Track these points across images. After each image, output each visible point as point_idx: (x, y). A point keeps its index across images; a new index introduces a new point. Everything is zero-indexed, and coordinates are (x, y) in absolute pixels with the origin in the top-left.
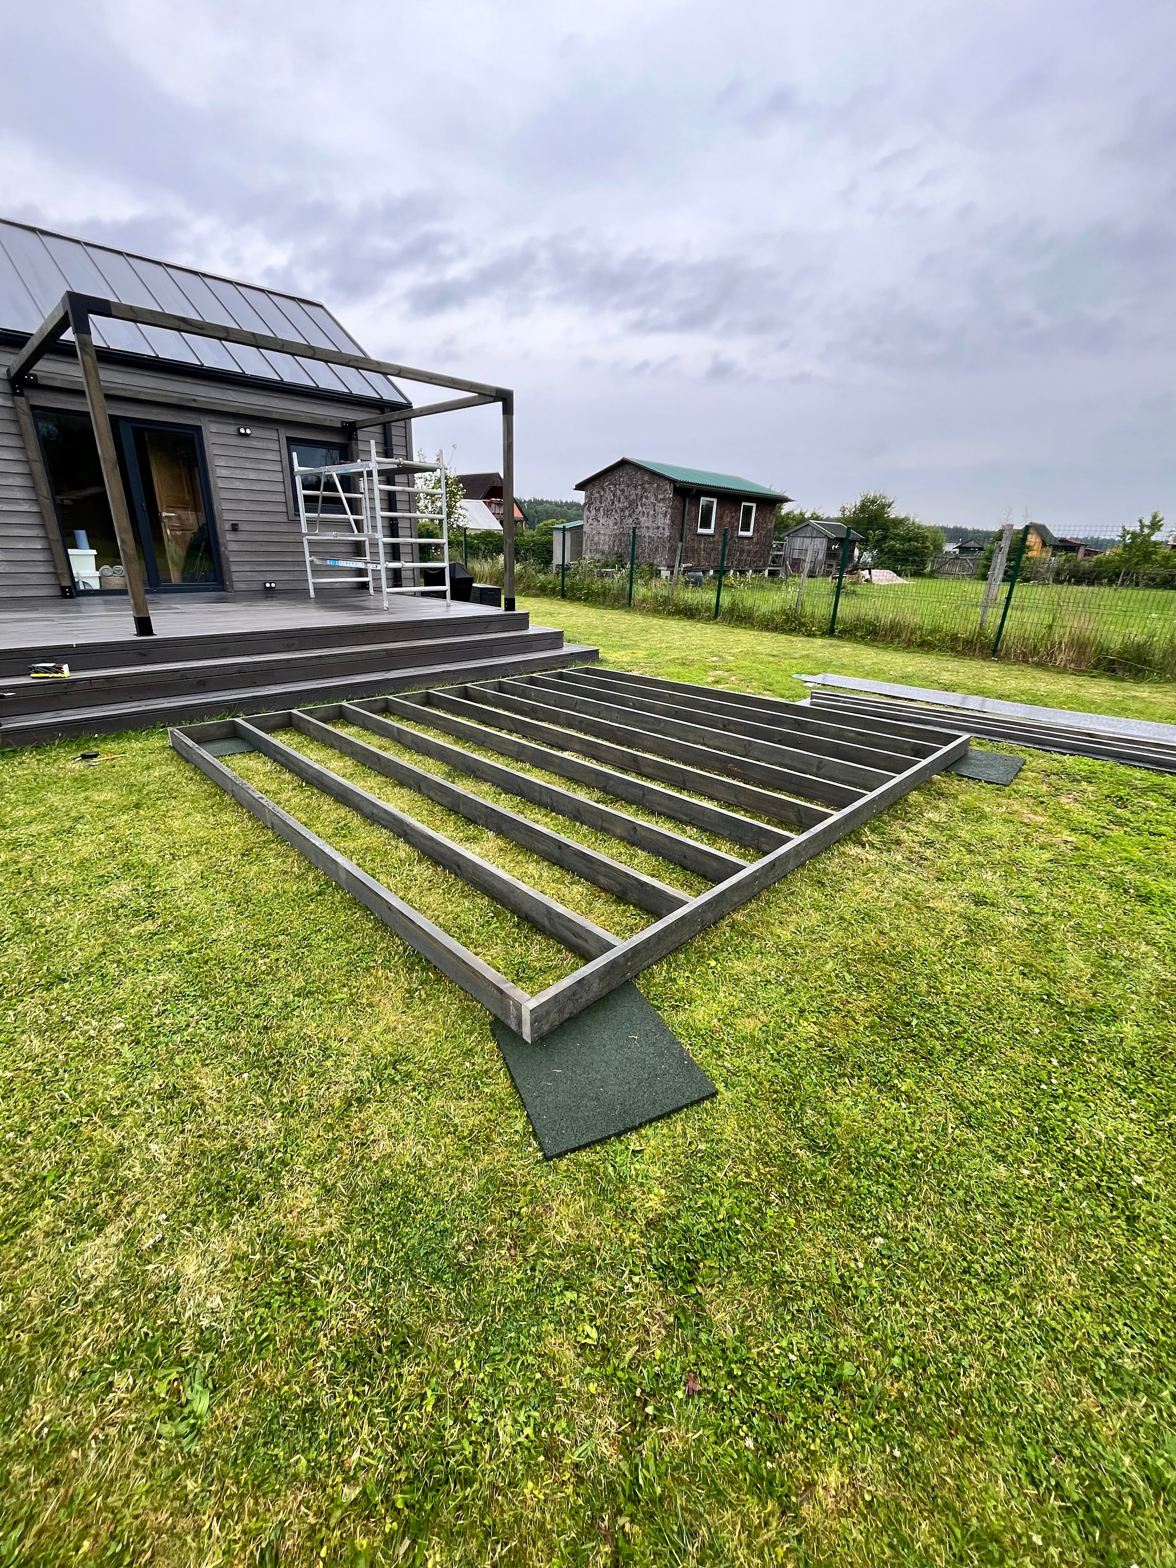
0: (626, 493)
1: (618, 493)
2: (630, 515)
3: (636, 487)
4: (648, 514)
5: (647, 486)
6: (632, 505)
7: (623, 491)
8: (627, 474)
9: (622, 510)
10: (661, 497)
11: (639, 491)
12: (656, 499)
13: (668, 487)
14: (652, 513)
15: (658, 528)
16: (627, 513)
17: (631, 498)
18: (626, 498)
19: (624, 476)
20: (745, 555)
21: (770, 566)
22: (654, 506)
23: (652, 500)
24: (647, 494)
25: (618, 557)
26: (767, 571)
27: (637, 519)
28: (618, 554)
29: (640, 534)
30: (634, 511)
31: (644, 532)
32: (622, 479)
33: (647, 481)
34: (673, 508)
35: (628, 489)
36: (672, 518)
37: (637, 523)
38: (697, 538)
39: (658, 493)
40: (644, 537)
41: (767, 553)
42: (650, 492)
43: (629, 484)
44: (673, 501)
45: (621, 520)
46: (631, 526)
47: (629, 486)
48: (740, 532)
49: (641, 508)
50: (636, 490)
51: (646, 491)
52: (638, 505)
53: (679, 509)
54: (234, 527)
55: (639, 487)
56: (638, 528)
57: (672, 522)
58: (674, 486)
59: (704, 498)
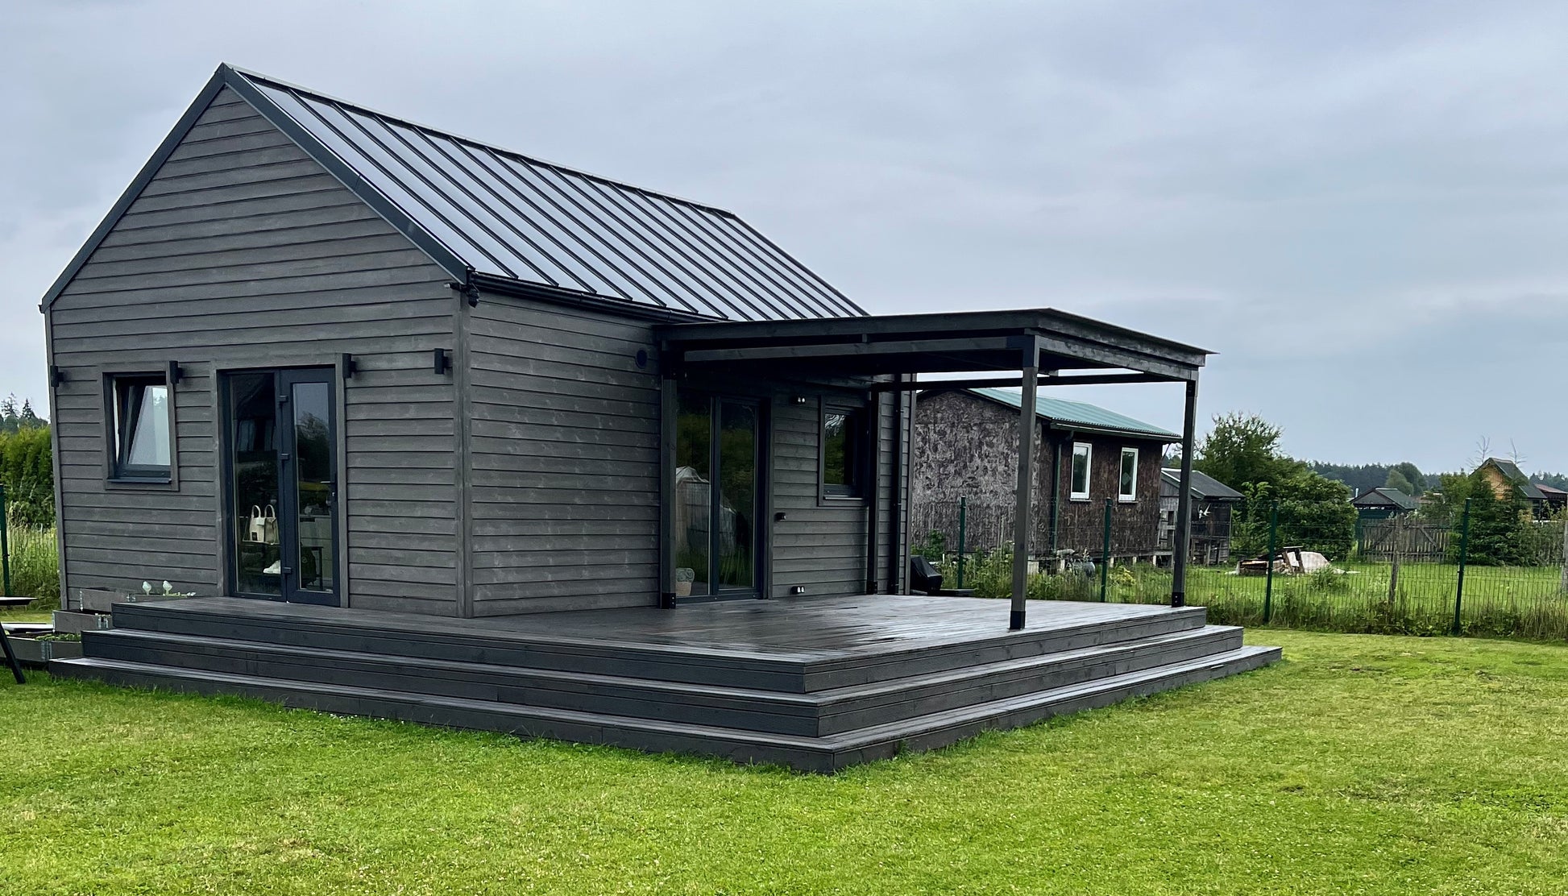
0: (949, 437)
1: (933, 436)
2: (958, 473)
3: (968, 429)
4: (994, 471)
5: (990, 426)
6: (962, 457)
7: (942, 433)
9: (942, 465)
10: (1018, 443)
11: (975, 434)
12: (1010, 447)
14: (1001, 468)
16: (951, 469)
17: (960, 445)
18: (949, 445)
19: (944, 408)
20: (1128, 532)
21: (1159, 550)
22: (1006, 459)
23: (1000, 449)
24: (991, 438)
25: (938, 541)
26: (1155, 558)
27: (973, 478)
28: (935, 536)
29: (978, 502)
30: (965, 466)
31: (987, 498)
32: (939, 415)
33: (990, 418)
34: (1042, 461)
35: (952, 431)
36: (1040, 477)
37: (974, 485)
38: (1070, 507)
39: (1012, 438)
40: (988, 507)
41: (1154, 528)
42: (997, 436)
43: (954, 423)
44: (1042, 450)
45: (940, 480)
46: (960, 490)
47: (954, 427)
48: (1120, 495)
49: (979, 461)
50: (968, 432)
51: (989, 434)
52: (973, 456)
53: (1048, 463)
54: (779, 517)
55: (975, 428)
56: (976, 493)
57: (1041, 483)
58: (1043, 427)
59: (1077, 444)
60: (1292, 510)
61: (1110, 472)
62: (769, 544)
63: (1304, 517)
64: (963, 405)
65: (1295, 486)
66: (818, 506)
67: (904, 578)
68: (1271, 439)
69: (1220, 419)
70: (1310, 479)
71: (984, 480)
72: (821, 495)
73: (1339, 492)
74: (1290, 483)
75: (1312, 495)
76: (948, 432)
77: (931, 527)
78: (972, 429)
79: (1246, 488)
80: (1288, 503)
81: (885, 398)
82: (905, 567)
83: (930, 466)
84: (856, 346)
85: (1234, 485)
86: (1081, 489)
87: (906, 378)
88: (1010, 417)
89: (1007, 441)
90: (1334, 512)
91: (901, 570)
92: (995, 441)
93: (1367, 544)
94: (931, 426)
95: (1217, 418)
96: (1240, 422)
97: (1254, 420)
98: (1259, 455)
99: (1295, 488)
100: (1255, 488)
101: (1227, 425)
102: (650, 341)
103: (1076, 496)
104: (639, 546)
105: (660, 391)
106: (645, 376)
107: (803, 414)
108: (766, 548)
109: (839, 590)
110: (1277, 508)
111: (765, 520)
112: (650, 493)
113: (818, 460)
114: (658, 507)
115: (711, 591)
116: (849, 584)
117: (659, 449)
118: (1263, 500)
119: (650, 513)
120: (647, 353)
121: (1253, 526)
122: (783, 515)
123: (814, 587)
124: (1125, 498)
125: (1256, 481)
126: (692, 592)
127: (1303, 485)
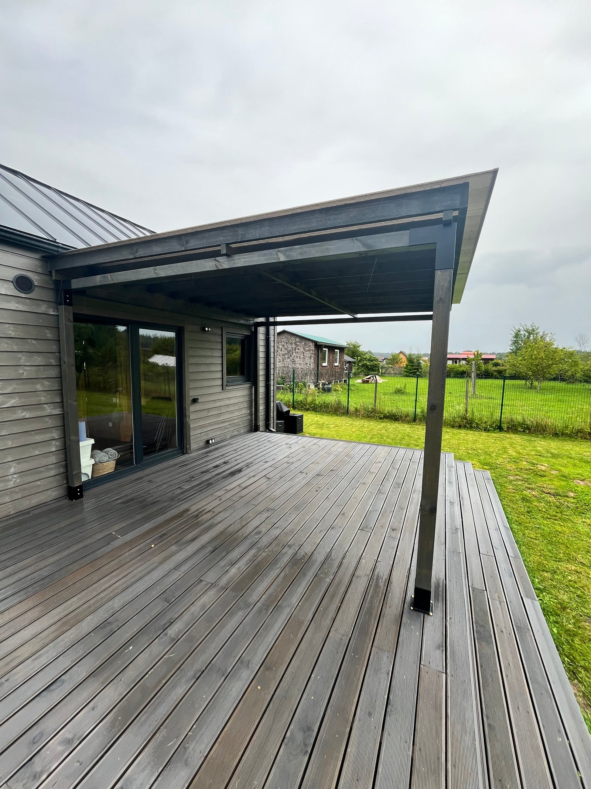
0: (286, 347)
1: (281, 346)
2: (289, 358)
3: (291, 344)
4: (300, 357)
5: (298, 343)
6: (290, 353)
7: (283, 346)
8: (286, 338)
10: (308, 349)
11: (294, 346)
12: (304, 349)
13: (311, 344)
14: (302, 356)
15: (307, 364)
16: (286, 356)
17: (289, 349)
18: (286, 349)
19: (284, 338)
20: (337, 374)
21: (344, 378)
22: (303, 353)
23: (302, 350)
25: (283, 378)
26: (343, 381)
27: (293, 359)
28: (282, 377)
29: (295, 367)
30: (291, 356)
31: (298, 366)
32: (282, 340)
33: (298, 341)
36: (315, 358)
37: (294, 362)
38: (322, 368)
40: (298, 368)
42: (301, 346)
43: (287, 342)
44: (315, 351)
45: (283, 360)
46: (289, 363)
49: (295, 354)
50: (291, 345)
51: (298, 346)
52: (293, 352)
53: (316, 355)
54: (195, 401)
56: (294, 364)
57: (314, 361)
58: (315, 344)
59: (324, 349)
60: (366, 364)
61: (332, 357)
62: (188, 419)
63: (369, 365)
64: (290, 337)
66: (223, 390)
67: (273, 417)
68: (359, 346)
71: (297, 360)
72: (225, 383)
74: (365, 357)
75: (370, 360)
77: (280, 374)
79: (355, 359)
80: (365, 362)
81: (261, 330)
82: (274, 412)
83: (280, 355)
84: (215, 260)
85: (353, 358)
86: (325, 362)
87: (271, 319)
88: (305, 341)
89: (304, 348)
90: (376, 364)
91: (272, 414)
92: (300, 348)
93: (384, 371)
94: (280, 343)
95: (347, 343)
96: (352, 344)
97: (355, 342)
98: (357, 351)
100: (357, 359)
101: (349, 344)
102: (39, 270)
103: (324, 364)
104: (37, 453)
105: (58, 316)
106: (31, 301)
107: (212, 338)
108: (185, 422)
109: (238, 433)
110: (363, 363)
111: (184, 404)
112: (49, 405)
113: (222, 364)
114: (62, 414)
115: (136, 463)
116: (244, 428)
117: (60, 365)
118: (359, 361)
119: (50, 421)
120: (34, 281)
121: (357, 368)
122: (198, 399)
123: (222, 436)
124: (336, 364)
125: (357, 357)
126: (116, 469)
127: (368, 358)
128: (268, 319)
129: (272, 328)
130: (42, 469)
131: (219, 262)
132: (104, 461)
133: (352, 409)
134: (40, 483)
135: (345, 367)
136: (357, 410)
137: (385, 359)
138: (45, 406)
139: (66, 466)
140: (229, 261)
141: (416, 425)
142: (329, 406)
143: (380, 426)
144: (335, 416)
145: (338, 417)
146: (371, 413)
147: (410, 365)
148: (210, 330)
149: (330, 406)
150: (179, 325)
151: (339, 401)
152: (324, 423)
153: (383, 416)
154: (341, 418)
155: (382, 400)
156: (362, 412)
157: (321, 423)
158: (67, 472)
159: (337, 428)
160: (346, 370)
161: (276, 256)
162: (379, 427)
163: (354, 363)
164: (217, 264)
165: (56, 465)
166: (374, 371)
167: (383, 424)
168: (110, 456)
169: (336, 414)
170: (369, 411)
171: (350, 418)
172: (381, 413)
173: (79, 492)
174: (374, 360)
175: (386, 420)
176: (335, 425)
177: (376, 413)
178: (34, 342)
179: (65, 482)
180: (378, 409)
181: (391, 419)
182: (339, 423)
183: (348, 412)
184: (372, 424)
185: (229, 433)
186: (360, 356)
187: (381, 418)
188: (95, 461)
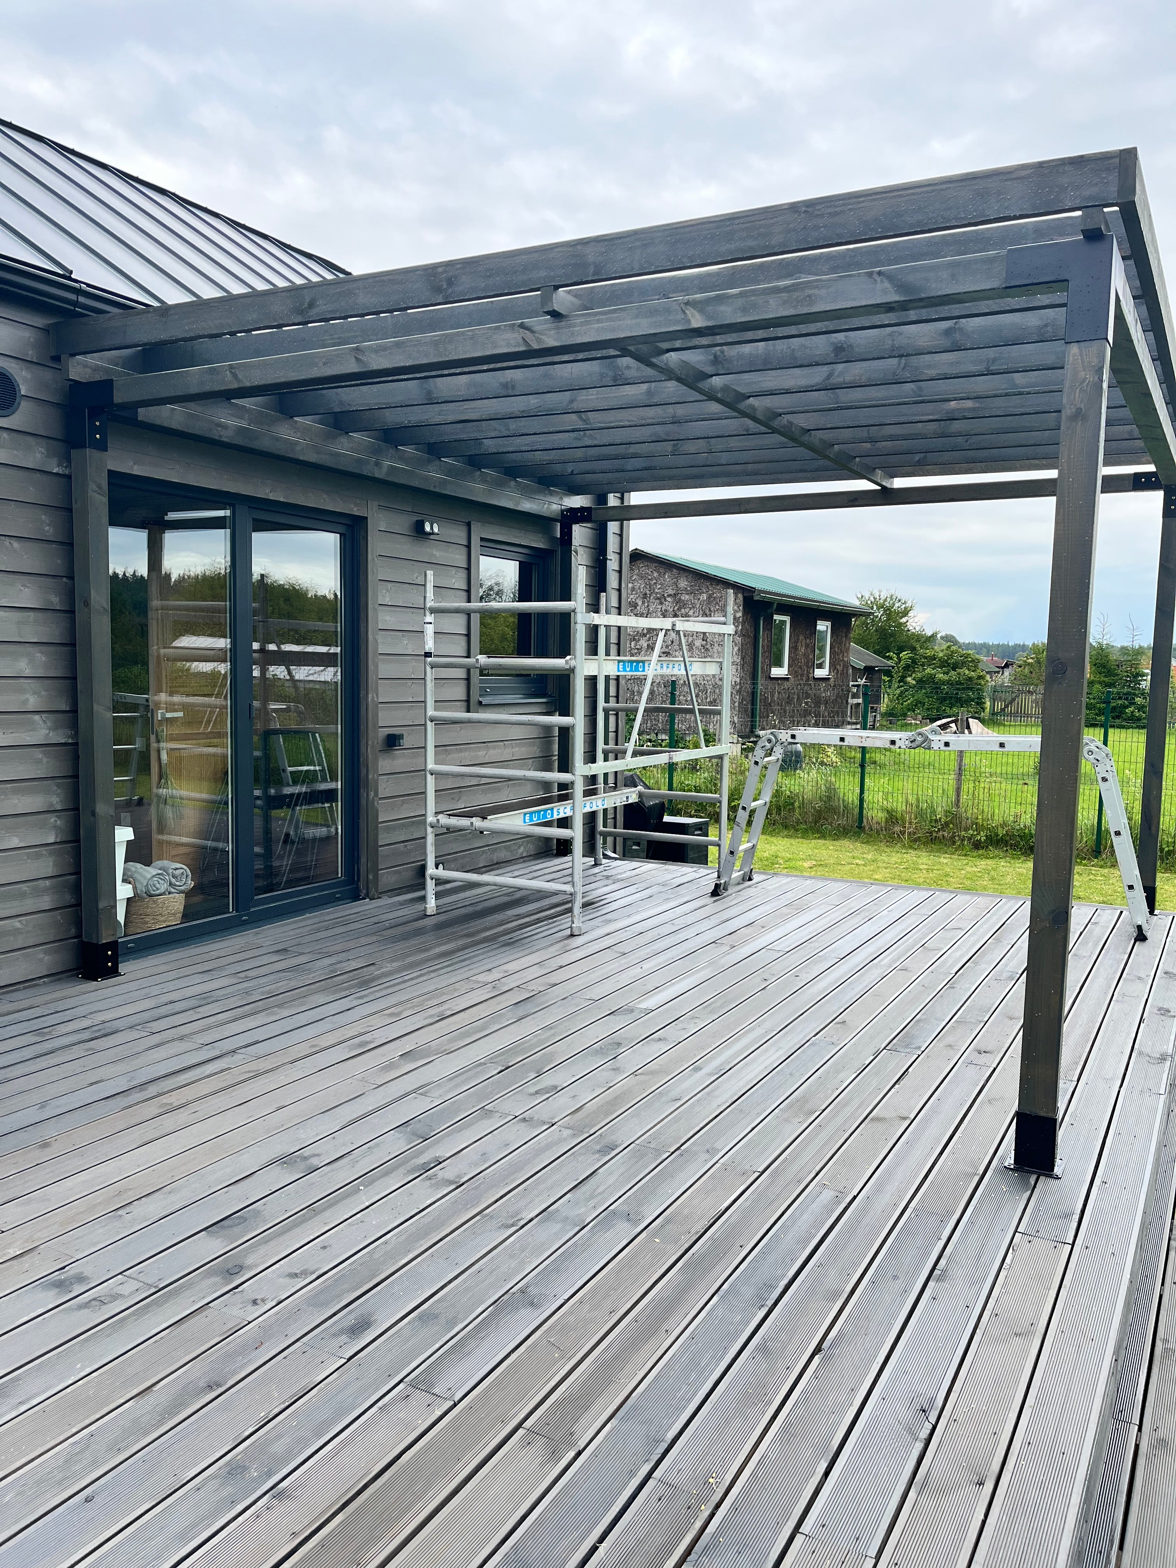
4: (691, 645)
5: (685, 597)
11: (669, 605)
13: (732, 598)
20: (823, 707)
21: (850, 723)
24: (688, 610)
27: (668, 653)
33: (686, 589)
34: (744, 635)
35: (643, 603)
36: (742, 652)
38: (770, 684)
39: (710, 610)
41: (845, 702)
42: (694, 608)
43: (646, 594)
44: (743, 623)
47: (645, 598)
48: (816, 670)
53: (749, 636)
54: (392, 741)
55: (669, 599)
57: (743, 658)
58: (745, 598)
59: (776, 617)
60: (932, 677)
61: (807, 646)
62: (372, 794)
63: (944, 683)
64: (656, 574)
65: (934, 655)
68: (905, 613)
69: (862, 597)
70: (947, 650)
71: (680, 655)
72: (475, 696)
73: (973, 661)
74: (929, 653)
75: (950, 663)
76: (640, 603)
78: (665, 600)
79: (891, 658)
80: (929, 670)
85: (881, 654)
86: (779, 664)
87: (613, 500)
88: (708, 587)
89: (704, 613)
90: (970, 679)
92: (691, 613)
93: (999, 706)
95: (860, 596)
96: (880, 599)
97: (892, 596)
98: (898, 628)
99: (934, 658)
100: (900, 660)
101: (869, 602)
102: (31, 355)
103: (776, 672)
104: (15, 842)
105: (69, 477)
106: (14, 435)
107: (438, 553)
108: (363, 802)
109: (509, 853)
110: (919, 675)
111: (363, 749)
112: (44, 715)
113: (468, 636)
114: (71, 744)
115: (236, 908)
116: (528, 842)
117: (72, 612)
118: (907, 668)
119: (45, 760)
120: (20, 382)
121: (898, 692)
122: (401, 737)
123: (463, 857)
124: (820, 673)
125: (901, 649)
126: (187, 915)
127: (941, 655)
128: (602, 499)
129: (613, 527)
130: (24, 887)
131: (533, 332)
132: (158, 892)
133: (875, 814)
134: (18, 925)
135: (851, 683)
136: (892, 818)
137: (1007, 666)
138: (37, 717)
139: (76, 889)
140: (558, 328)
141: (1101, 867)
142: (793, 804)
143: (975, 869)
144: (815, 838)
145: (827, 842)
146: (943, 829)
147: (1100, 683)
148: (436, 530)
149: (797, 804)
150: (356, 511)
151: (829, 789)
152: (776, 857)
153: (986, 836)
154: (837, 843)
155: (982, 785)
156: (910, 823)
157: (766, 854)
158: (79, 904)
159: (820, 869)
160: (855, 696)
161: (680, 316)
162: (968, 869)
163: (888, 673)
164: (528, 335)
165: (55, 880)
166: (963, 702)
167: (983, 864)
168: (173, 880)
169: (818, 832)
170: (936, 821)
171: (867, 843)
172: (979, 828)
173: (109, 959)
174: (963, 664)
175: (993, 851)
176: (814, 863)
177: (958, 825)
178: (16, 545)
179: (73, 931)
180: (969, 815)
181: (1014, 847)
182: (831, 856)
183: (860, 827)
184: (945, 861)
185: (483, 852)
186: (913, 649)
187: (977, 846)
188: (135, 888)
